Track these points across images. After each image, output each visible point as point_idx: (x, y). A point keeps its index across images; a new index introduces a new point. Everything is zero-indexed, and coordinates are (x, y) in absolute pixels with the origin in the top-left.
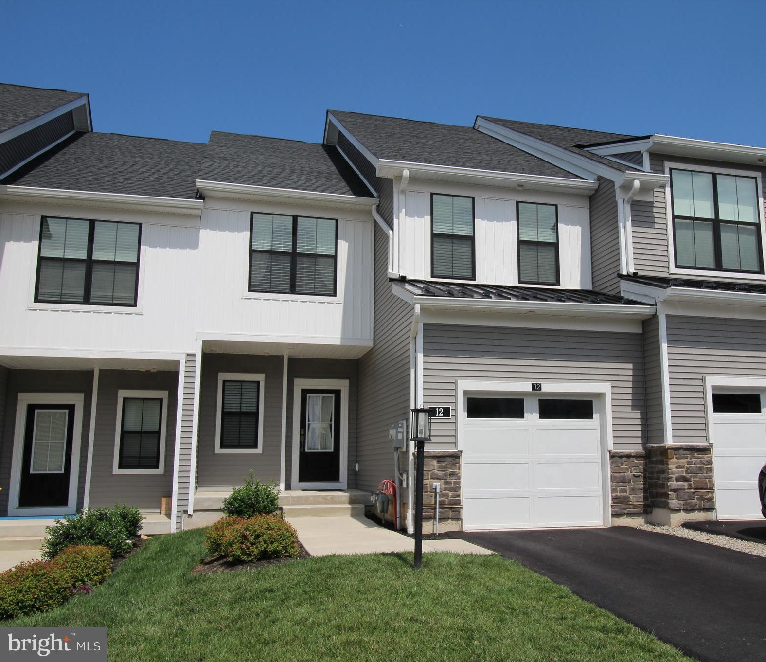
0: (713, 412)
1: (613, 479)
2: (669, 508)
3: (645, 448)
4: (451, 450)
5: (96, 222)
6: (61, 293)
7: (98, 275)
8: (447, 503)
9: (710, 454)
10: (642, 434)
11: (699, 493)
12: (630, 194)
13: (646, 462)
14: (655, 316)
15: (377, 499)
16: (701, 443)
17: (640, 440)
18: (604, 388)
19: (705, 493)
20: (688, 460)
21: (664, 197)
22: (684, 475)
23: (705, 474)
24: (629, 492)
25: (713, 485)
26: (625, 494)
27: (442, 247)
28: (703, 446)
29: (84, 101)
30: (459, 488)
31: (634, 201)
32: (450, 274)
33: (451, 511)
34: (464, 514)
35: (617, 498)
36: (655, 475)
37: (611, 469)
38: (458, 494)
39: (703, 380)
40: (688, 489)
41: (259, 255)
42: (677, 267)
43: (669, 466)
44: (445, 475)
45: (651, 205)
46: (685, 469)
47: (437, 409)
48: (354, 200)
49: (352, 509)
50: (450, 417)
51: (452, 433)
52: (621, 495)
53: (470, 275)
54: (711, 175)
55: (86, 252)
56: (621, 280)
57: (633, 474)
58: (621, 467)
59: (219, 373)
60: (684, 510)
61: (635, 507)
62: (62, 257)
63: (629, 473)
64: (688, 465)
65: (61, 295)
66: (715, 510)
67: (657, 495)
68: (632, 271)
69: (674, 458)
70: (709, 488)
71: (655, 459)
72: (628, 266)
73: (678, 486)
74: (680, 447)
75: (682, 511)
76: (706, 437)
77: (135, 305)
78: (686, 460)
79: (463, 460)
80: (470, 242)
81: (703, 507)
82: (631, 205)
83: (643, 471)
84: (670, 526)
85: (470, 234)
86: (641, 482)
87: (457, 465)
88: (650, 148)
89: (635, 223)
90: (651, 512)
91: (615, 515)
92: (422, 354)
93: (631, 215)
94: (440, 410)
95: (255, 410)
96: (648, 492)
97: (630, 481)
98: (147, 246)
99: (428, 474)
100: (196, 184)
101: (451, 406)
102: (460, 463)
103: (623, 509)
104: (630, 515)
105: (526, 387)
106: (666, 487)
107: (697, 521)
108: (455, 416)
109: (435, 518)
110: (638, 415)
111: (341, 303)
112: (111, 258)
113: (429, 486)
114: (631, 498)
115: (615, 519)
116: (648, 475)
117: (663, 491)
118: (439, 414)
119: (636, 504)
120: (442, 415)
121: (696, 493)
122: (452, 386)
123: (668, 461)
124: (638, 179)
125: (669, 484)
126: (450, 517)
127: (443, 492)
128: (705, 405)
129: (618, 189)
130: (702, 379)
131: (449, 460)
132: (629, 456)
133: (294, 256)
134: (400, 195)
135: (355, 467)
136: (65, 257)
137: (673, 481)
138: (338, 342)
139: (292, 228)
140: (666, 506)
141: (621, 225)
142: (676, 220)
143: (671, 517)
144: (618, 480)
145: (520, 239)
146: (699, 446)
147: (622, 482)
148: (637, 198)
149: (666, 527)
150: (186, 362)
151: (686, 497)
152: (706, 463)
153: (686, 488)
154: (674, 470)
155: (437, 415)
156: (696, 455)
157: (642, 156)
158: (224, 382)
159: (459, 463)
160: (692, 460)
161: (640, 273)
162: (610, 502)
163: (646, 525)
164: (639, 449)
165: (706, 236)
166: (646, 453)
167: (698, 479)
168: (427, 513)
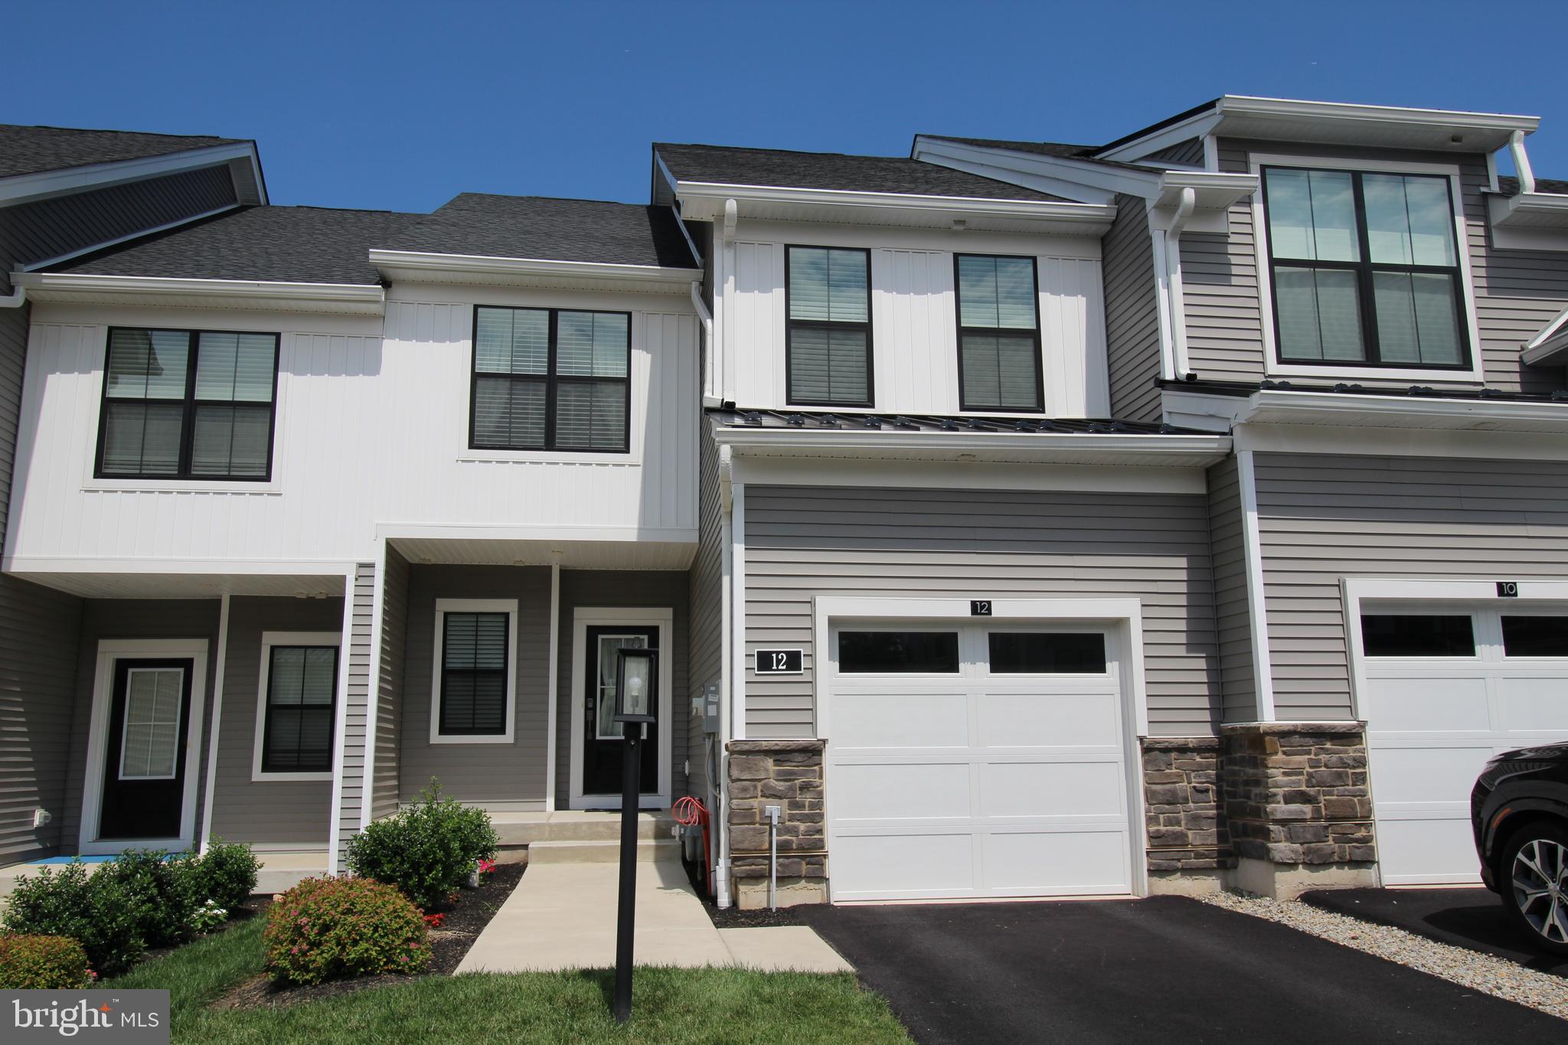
0: (1366, 655)
1: (1150, 796)
2: (1271, 861)
3: (1217, 731)
4: (801, 737)
5: (202, 335)
6: (141, 461)
7: (206, 427)
8: (794, 846)
9: (1361, 744)
10: (1211, 702)
11: (1339, 829)
12: (1177, 217)
13: (1222, 762)
14: (1230, 457)
15: (682, 832)
16: (1340, 721)
17: (1206, 716)
18: (1127, 608)
19: (1350, 827)
20: (1312, 756)
21: (1251, 224)
22: (1304, 788)
23: (1351, 787)
24: (1186, 824)
25: (1370, 811)
26: (1177, 828)
27: (806, 345)
28: (1344, 727)
29: (246, 151)
30: (822, 816)
31: (1184, 234)
32: (824, 396)
33: (804, 863)
34: (832, 868)
35: (1159, 837)
36: (1241, 789)
37: (1145, 775)
38: (819, 828)
39: (1340, 586)
40: (1313, 819)
41: (491, 383)
42: (1281, 361)
43: (1269, 771)
44: (791, 788)
45: (1222, 240)
46: (1306, 777)
47: (774, 655)
48: (658, 274)
49: (658, 848)
50: (802, 672)
51: (806, 703)
52: (1167, 831)
53: (864, 397)
54: (1350, 175)
55: (184, 387)
56: (1163, 392)
57: (1194, 787)
58: (1167, 771)
59: (438, 600)
60: (1304, 863)
61: (1198, 856)
62: (143, 397)
63: (1185, 784)
64: (1311, 767)
65: (141, 465)
66: (1376, 865)
67: (1246, 831)
68: (1184, 371)
69: (1280, 753)
70: (1361, 817)
71: (1239, 755)
72: (1175, 362)
73: (1290, 812)
74: (1292, 728)
75: (1300, 866)
76: (1352, 708)
77: (267, 478)
78: (1307, 757)
79: (828, 758)
80: (863, 336)
81: (1348, 857)
82: (1180, 241)
83: (1215, 781)
84: (1274, 898)
85: (863, 319)
86: (1213, 803)
87: (816, 768)
88: (1216, 126)
89: (1188, 277)
90: (1235, 867)
91: (1155, 872)
92: (743, 546)
93: (1181, 262)
94: (780, 657)
95: (502, 666)
96: (1228, 825)
97: (1186, 800)
98: (289, 373)
99: (755, 787)
100: (371, 256)
101: (803, 650)
102: (824, 765)
103: (1173, 859)
104: (1189, 871)
105: (960, 608)
106: (1263, 815)
107: (1336, 888)
108: (812, 669)
109: (770, 876)
110: (1202, 664)
111: (639, 465)
112: (227, 397)
113: (757, 811)
114: (1190, 836)
115: (1155, 879)
116: (1225, 788)
117: (1257, 823)
118: (777, 666)
119: (1200, 849)
120: (784, 667)
121: (1330, 828)
122: (805, 609)
123: (1265, 759)
124: (1191, 185)
125: (1270, 807)
126: (804, 873)
127: (787, 823)
128: (1345, 639)
129: (1153, 211)
130: (1338, 586)
131: (799, 757)
132: (1183, 749)
133: (552, 381)
134: (725, 251)
135: (684, 768)
136: (148, 397)
137: (1279, 802)
138: (632, 537)
139: (547, 331)
140: (1264, 854)
141: (1160, 282)
142: (1278, 269)
143: (1276, 880)
144: (1161, 799)
145: (962, 325)
146: (1334, 727)
147: (1169, 804)
148: (1190, 227)
149: (1266, 901)
150: (356, 579)
151: (1309, 836)
152: (1350, 762)
153: (1308, 816)
154: (1281, 779)
155: (775, 667)
156: (1328, 745)
157: (1202, 145)
158: (446, 615)
159: (821, 764)
160: (1320, 757)
161: (1201, 376)
162: (1144, 844)
163: (1223, 894)
164: (1206, 733)
165: (1343, 299)
166: (1220, 742)
167: (1335, 797)
168: (753, 867)
